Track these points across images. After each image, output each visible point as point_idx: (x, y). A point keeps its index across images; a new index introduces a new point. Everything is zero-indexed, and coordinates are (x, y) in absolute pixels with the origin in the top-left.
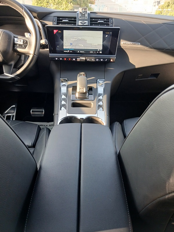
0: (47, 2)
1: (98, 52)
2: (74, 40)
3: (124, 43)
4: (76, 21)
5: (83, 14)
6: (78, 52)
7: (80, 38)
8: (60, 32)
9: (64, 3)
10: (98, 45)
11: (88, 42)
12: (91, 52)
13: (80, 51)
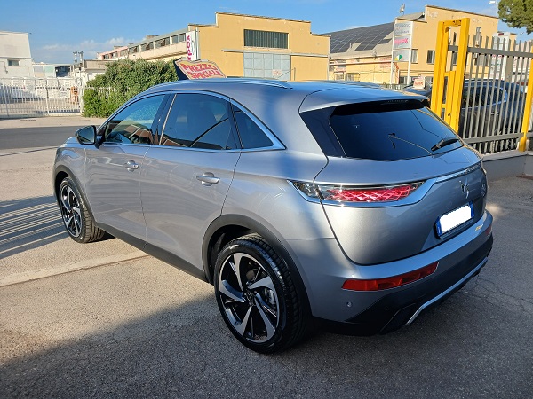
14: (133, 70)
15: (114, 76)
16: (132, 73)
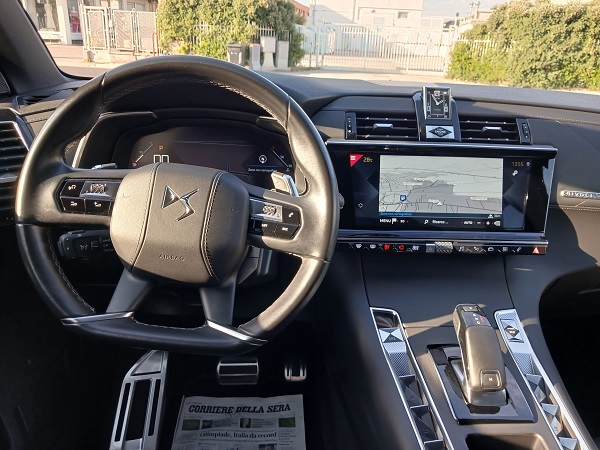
0: (195, 19)
1: (488, 223)
2: (414, 184)
3: (568, 193)
4: (414, 125)
5: (438, 104)
6: (426, 222)
7: (433, 179)
8: (369, 160)
9: (235, 21)
10: (490, 200)
11: (457, 191)
12: (466, 223)
13: (430, 220)
14: (527, 15)
15: (498, 25)
16: (525, 19)
